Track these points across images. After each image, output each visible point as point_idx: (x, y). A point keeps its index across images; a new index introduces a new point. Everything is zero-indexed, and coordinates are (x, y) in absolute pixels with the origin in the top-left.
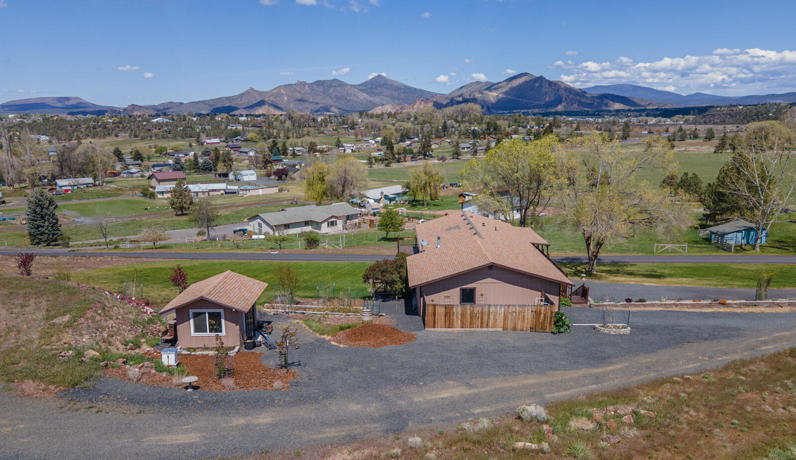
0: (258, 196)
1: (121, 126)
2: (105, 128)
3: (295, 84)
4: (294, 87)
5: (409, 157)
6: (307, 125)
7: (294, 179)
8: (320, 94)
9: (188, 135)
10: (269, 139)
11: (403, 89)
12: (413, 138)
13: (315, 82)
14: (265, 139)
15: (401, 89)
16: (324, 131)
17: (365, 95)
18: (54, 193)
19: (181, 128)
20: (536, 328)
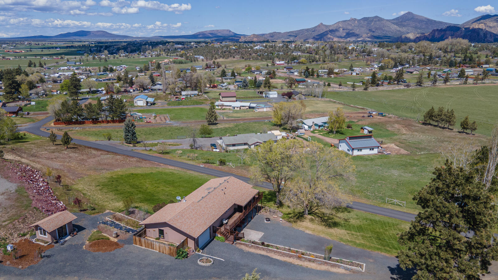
0: (262, 112)
1: (237, 51)
2: (230, 52)
3: (349, 20)
4: (348, 22)
5: (386, 82)
6: (340, 53)
7: (295, 99)
8: (365, 26)
9: (269, 58)
10: (313, 62)
11: (425, 21)
12: (405, 65)
13: (362, 19)
14: (310, 62)
15: (424, 21)
16: (349, 57)
17: (396, 26)
18: (177, 100)
19: (266, 54)
20: (171, 254)
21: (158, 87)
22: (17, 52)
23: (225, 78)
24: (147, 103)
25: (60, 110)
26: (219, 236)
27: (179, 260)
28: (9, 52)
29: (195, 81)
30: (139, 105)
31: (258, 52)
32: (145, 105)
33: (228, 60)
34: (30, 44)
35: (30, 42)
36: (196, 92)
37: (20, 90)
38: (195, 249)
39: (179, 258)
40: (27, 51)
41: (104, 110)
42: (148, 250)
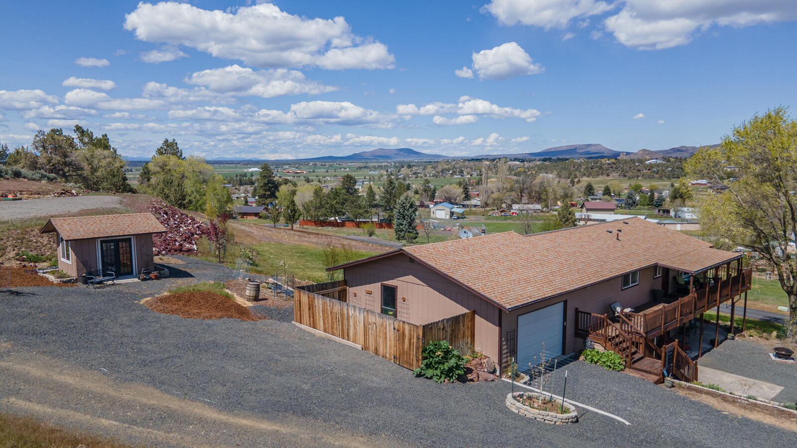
1: (614, 166)
2: (601, 168)
9: (675, 176)
18: (503, 214)
19: (670, 169)
20: (400, 359)
21: (474, 202)
22: (298, 173)
23: (592, 197)
24: (452, 213)
25: (311, 202)
26: (599, 348)
27: (429, 382)
28: (289, 172)
29: (537, 189)
30: (438, 217)
31: (652, 167)
32: (448, 217)
33: (598, 179)
34: (315, 164)
35: (315, 163)
36: (538, 207)
37: (277, 194)
38: (500, 363)
39: (429, 373)
40: (310, 172)
41: (376, 206)
42: (330, 340)
